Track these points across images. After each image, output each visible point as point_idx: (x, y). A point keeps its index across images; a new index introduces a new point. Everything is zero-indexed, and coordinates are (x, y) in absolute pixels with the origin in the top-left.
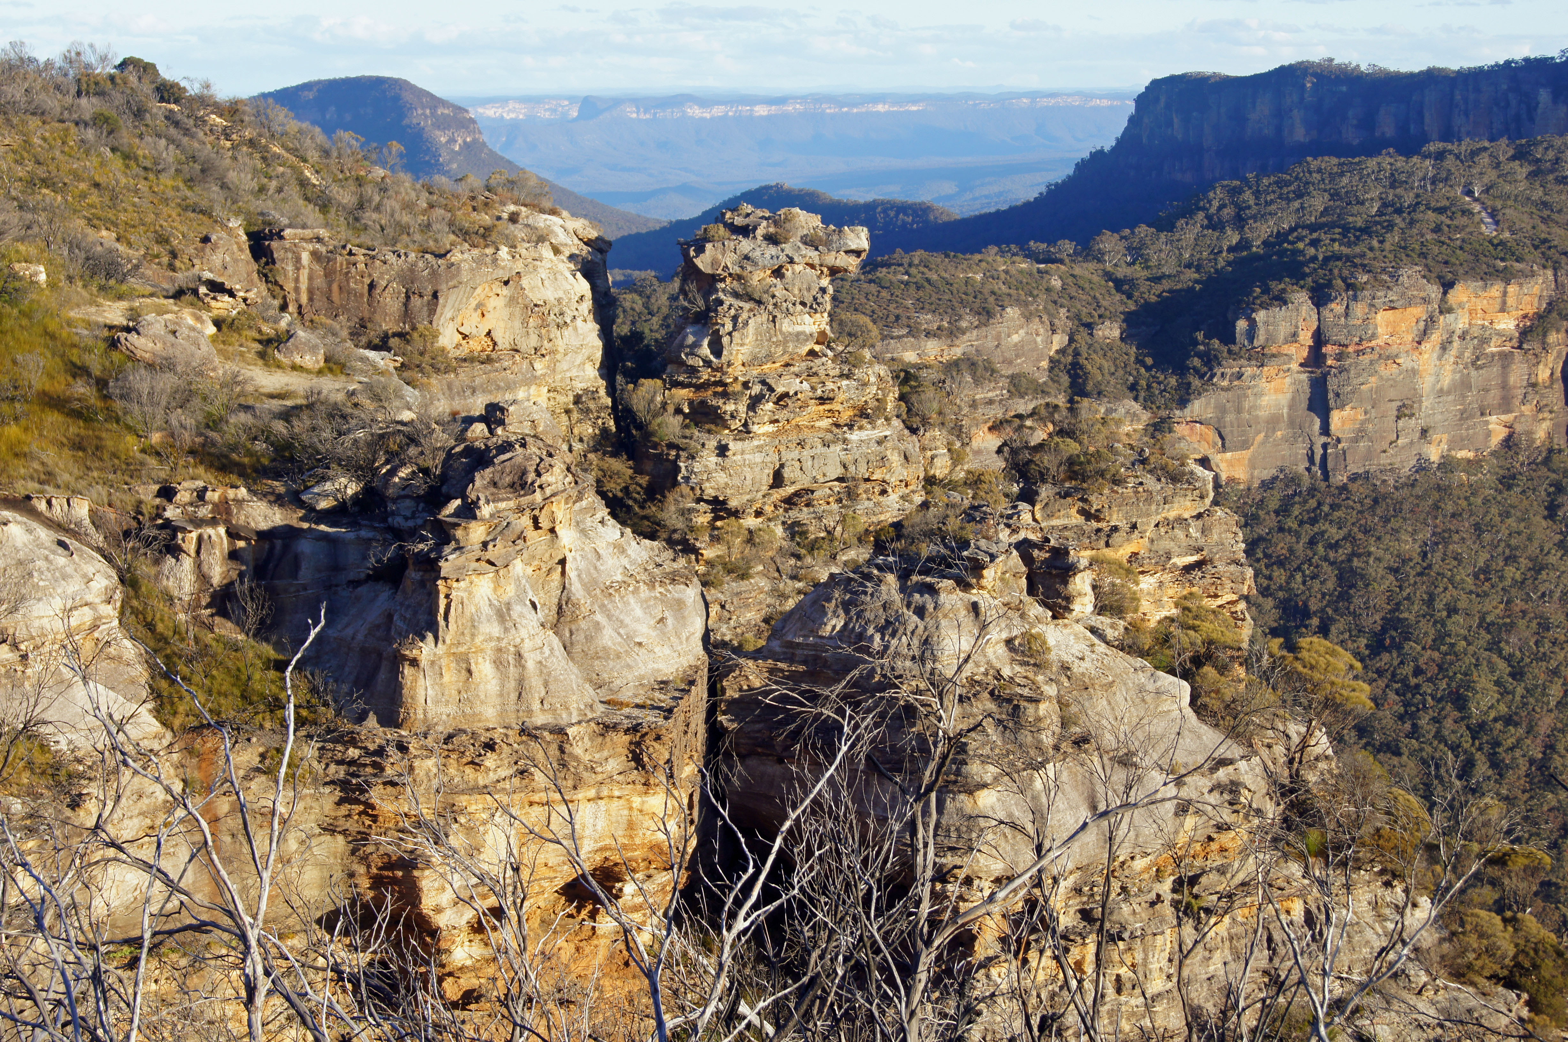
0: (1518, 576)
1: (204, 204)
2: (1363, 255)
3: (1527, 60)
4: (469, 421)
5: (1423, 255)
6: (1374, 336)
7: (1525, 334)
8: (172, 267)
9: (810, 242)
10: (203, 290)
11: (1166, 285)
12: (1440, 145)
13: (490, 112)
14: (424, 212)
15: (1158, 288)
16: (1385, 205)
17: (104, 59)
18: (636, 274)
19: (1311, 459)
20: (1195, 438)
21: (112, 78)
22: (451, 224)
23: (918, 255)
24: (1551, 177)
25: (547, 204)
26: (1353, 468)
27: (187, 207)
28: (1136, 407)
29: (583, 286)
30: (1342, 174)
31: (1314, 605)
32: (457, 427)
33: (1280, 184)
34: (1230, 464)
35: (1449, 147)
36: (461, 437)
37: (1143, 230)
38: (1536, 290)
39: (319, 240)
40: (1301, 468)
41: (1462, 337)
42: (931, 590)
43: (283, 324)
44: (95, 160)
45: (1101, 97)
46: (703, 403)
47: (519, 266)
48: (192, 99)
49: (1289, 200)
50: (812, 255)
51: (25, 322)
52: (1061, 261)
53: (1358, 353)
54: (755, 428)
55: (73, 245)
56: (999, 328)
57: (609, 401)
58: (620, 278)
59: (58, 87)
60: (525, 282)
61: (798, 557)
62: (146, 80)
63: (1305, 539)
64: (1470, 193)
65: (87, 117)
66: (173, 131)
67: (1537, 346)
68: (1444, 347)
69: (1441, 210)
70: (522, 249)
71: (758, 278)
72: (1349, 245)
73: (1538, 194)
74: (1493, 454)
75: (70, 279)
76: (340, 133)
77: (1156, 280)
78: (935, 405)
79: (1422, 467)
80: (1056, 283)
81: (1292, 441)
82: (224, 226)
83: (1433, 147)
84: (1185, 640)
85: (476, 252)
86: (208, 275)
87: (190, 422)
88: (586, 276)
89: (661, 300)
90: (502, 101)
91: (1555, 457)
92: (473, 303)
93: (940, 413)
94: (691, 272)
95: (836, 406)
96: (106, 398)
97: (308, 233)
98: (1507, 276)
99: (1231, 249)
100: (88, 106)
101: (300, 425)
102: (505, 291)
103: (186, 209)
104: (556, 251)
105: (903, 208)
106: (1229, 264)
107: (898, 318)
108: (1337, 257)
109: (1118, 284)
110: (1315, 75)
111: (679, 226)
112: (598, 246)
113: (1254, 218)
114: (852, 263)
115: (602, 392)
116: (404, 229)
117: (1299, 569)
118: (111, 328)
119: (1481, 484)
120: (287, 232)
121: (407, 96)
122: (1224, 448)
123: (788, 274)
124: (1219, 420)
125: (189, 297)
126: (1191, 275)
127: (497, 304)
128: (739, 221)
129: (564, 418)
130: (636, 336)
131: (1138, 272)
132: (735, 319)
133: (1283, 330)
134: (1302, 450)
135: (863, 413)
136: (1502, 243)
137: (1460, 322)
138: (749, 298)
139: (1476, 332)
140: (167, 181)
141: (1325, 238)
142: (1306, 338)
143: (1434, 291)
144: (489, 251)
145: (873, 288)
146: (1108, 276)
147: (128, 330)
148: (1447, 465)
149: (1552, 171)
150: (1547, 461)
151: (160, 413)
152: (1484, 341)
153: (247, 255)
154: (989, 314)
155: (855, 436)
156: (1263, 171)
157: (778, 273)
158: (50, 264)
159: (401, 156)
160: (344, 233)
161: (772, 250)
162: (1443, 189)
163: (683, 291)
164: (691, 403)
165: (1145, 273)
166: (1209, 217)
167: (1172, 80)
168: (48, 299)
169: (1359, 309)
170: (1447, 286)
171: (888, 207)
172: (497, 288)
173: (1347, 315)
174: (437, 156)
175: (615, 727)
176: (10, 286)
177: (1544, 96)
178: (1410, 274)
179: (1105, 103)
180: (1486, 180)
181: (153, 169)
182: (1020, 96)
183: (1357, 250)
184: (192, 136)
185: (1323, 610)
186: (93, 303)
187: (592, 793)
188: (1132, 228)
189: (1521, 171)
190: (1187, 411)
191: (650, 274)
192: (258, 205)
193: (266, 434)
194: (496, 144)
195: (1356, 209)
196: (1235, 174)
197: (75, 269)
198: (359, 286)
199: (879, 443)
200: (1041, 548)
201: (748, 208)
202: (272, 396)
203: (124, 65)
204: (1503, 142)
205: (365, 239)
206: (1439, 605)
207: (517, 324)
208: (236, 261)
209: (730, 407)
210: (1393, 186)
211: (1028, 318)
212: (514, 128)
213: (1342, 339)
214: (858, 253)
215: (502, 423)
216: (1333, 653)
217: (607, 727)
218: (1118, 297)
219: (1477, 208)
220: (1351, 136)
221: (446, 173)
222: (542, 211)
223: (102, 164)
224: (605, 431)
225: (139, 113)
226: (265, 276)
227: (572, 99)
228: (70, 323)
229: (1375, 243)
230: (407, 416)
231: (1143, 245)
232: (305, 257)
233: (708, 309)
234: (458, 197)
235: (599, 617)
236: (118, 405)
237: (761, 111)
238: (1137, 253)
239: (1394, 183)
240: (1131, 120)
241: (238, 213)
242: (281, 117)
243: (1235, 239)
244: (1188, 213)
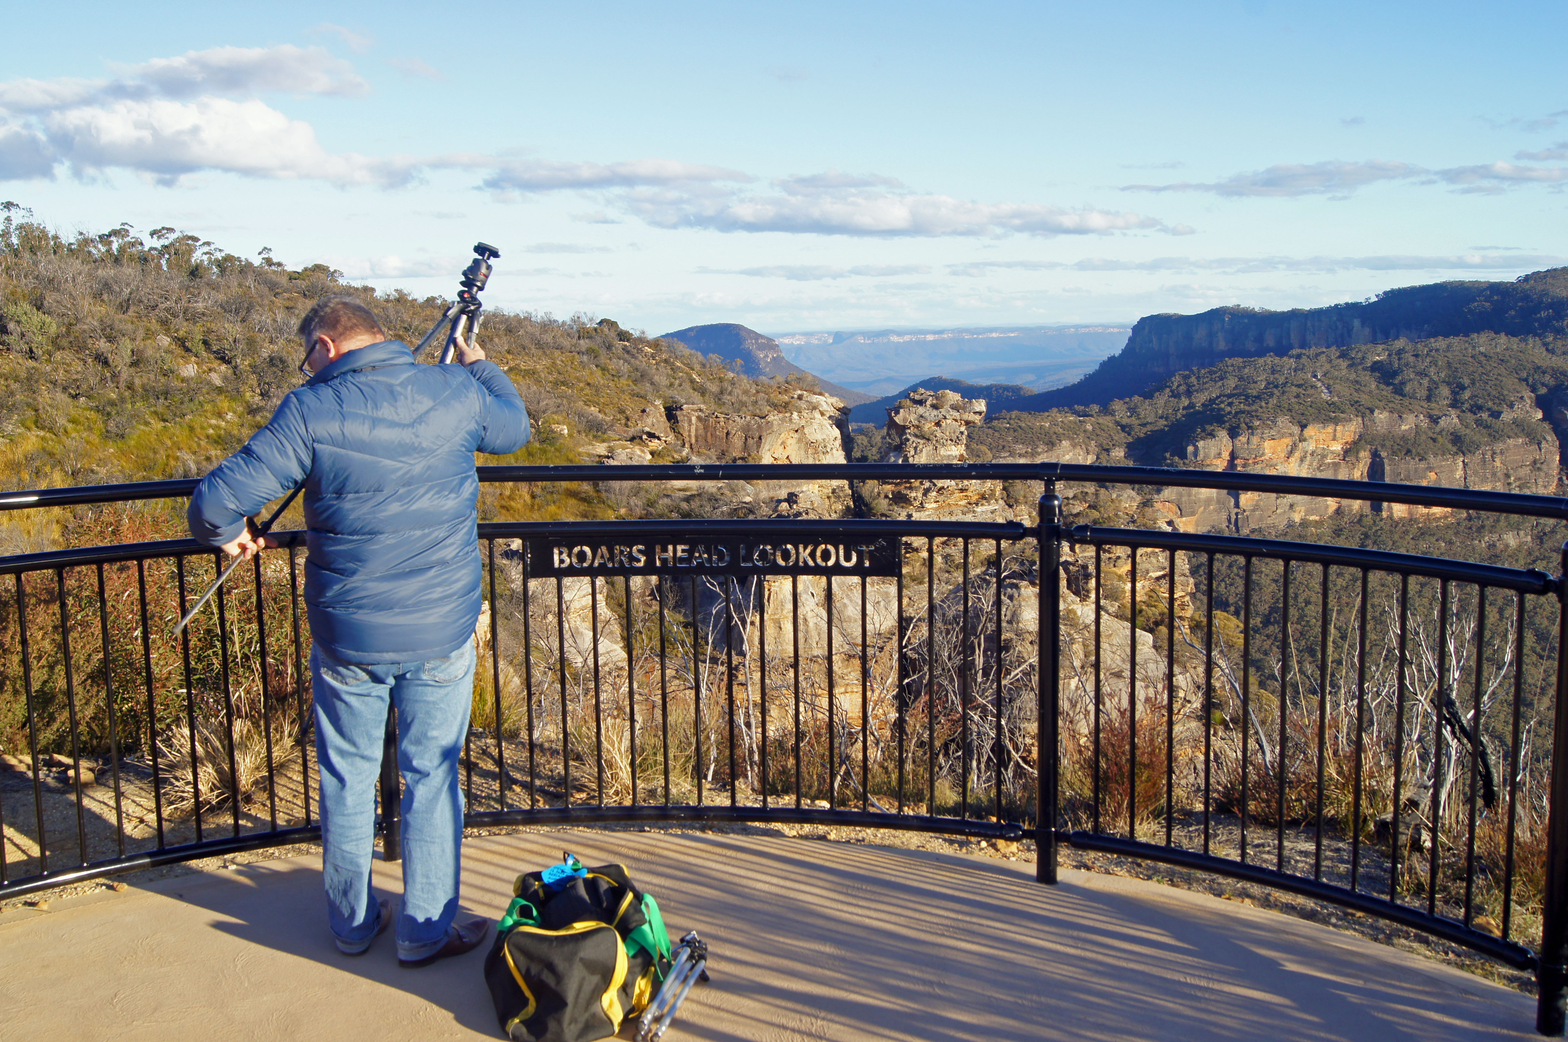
0: (1344, 584)
1: (642, 393)
2: (1256, 411)
3: (1347, 304)
4: (779, 501)
5: (1290, 410)
6: (1263, 454)
7: (1346, 452)
8: (627, 425)
9: (955, 408)
10: (645, 437)
11: (1149, 428)
12: (1299, 351)
13: (786, 341)
14: (754, 395)
15: (1144, 430)
16: (1269, 383)
17: (591, 320)
18: (864, 425)
19: (1229, 521)
20: (1165, 510)
21: (595, 329)
22: (768, 401)
23: (1014, 413)
24: (1360, 367)
25: (817, 390)
26: (1253, 526)
27: (634, 395)
28: (1133, 493)
29: (836, 432)
30: (1245, 367)
31: (1231, 600)
32: (774, 505)
33: (1211, 373)
34: (1185, 524)
35: (1304, 351)
36: (775, 510)
37: (1136, 398)
38: (1352, 428)
39: (701, 410)
40: (1224, 525)
41: (1312, 455)
42: (1016, 587)
43: (684, 454)
44: (588, 372)
45: (1113, 327)
46: (899, 492)
47: (803, 423)
48: (636, 339)
49: (1216, 382)
50: (956, 415)
51: (557, 454)
52: (1092, 416)
53: (1254, 463)
54: (926, 505)
55: (580, 415)
56: (1058, 452)
57: (850, 492)
58: (855, 427)
59: (568, 335)
60: (806, 431)
61: (948, 572)
62: (612, 330)
63: (1226, 564)
64: (1315, 376)
65: (584, 350)
66: (626, 356)
67: (1353, 459)
68: (1302, 460)
69: (1299, 386)
70: (804, 413)
71: (928, 427)
72: (1249, 405)
73: (1353, 376)
74: (1330, 517)
75: (579, 432)
76: (711, 355)
77: (1144, 425)
78: (1022, 493)
79: (1291, 525)
80: (1089, 427)
81: (1218, 511)
82: (653, 404)
83: (1295, 352)
84: (1150, 613)
85: (781, 415)
86: (647, 429)
87: (640, 503)
88: (838, 427)
89: (877, 439)
90: (793, 335)
91: (1364, 519)
92: (780, 442)
93: (1025, 497)
94: (892, 424)
95: (969, 494)
96: (598, 491)
97: (695, 407)
98: (1336, 421)
99: (1184, 408)
100: (584, 344)
101: (695, 505)
102: (796, 435)
103: (633, 395)
104: (822, 414)
105: (1006, 388)
106: (1183, 416)
107: (1004, 447)
108: (1242, 412)
109: (1123, 428)
110: (1230, 314)
111: (887, 399)
112: (844, 411)
113: (1197, 391)
114: (977, 419)
115: (847, 487)
116: (744, 404)
117: (1223, 580)
118: (600, 456)
119: (1323, 534)
120: (685, 407)
121: (743, 333)
122: (1182, 516)
123: (944, 424)
124: (1179, 500)
125: (637, 441)
126: (1163, 422)
127: (792, 441)
128: (917, 397)
129: (827, 500)
130: (864, 458)
131: (1134, 421)
132: (915, 448)
133: (1213, 451)
134: (1224, 516)
135: (983, 497)
136: (1333, 403)
137: (1311, 446)
138: (923, 437)
139: (1319, 451)
140: (623, 381)
141: (1236, 402)
142: (1226, 456)
143: (1296, 430)
144: (788, 415)
145: (990, 431)
146: (1118, 423)
147: (608, 457)
148: (1304, 524)
149: (1361, 364)
150: (1360, 521)
151: (625, 499)
152: (1324, 456)
153: (664, 419)
154: (1053, 444)
155: (979, 509)
156: (1203, 366)
157: (938, 424)
158: (569, 425)
159: (742, 366)
160: (713, 407)
161: (935, 412)
162: (1300, 374)
163: (888, 434)
164: (893, 493)
165: (1138, 422)
166: (1172, 391)
167: (1152, 318)
168: (569, 443)
169: (1255, 440)
170: (1303, 427)
171: (998, 387)
172: (792, 434)
173: (1248, 443)
174: (758, 364)
175: (854, 656)
176: (550, 436)
177: (1357, 323)
178: (1283, 421)
179: (1116, 330)
180: (1324, 369)
181: (616, 376)
182: (1069, 327)
183: (1254, 408)
184: (636, 358)
185: (1236, 603)
186: (590, 444)
187: (843, 690)
188: (1130, 398)
189: (1344, 364)
190: (1161, 496)
191: (871, 425)
192: (670, 393)
193: (678, 509)
194: (789, 357)
195: (1253, 385)
196: (1187, 368)
197: (581, 427)
198: (722, 434)
199: (992, 513)
200: (1074, 565)
201: (922, 390)
202: (680, 490)
203: (601, 323)
204: (1334, 348)
205: (724, 409)
206: (1300, 600)
207: (802, 452)
208: (658, 422)
209: (913, 494)
210: (1273, 373)
211: (1074, 446)
212: (799, 349)
213: (1245, 456)
214: (980, 413)
215: (796, 502)
216: (1228, 619)
217: (850, 656)
218: (1123, 434)
219: (1319, 384)
220: (1251, 346)
221: (765, 374)
222: (815, 394)
223: (592, 373)
224: (848, 507)
225: (609, 347)
226: (673, 429)
227: (829, 333)
228: (579, 454)
229: (1263, 404)
230: (748, 499)
231: (1136, 407)
232: (694, 419)
233: (902, 443)
234: (771, 387)
235: (846, 601)
236: (604, 495)
237: (930, 338)
238: (1133, 411)
239: (1273, 372)
240: (1130, 339)
241: (659, 397)
242: (681, 348)
243: (1186, 403)
244: (1160, 389)
